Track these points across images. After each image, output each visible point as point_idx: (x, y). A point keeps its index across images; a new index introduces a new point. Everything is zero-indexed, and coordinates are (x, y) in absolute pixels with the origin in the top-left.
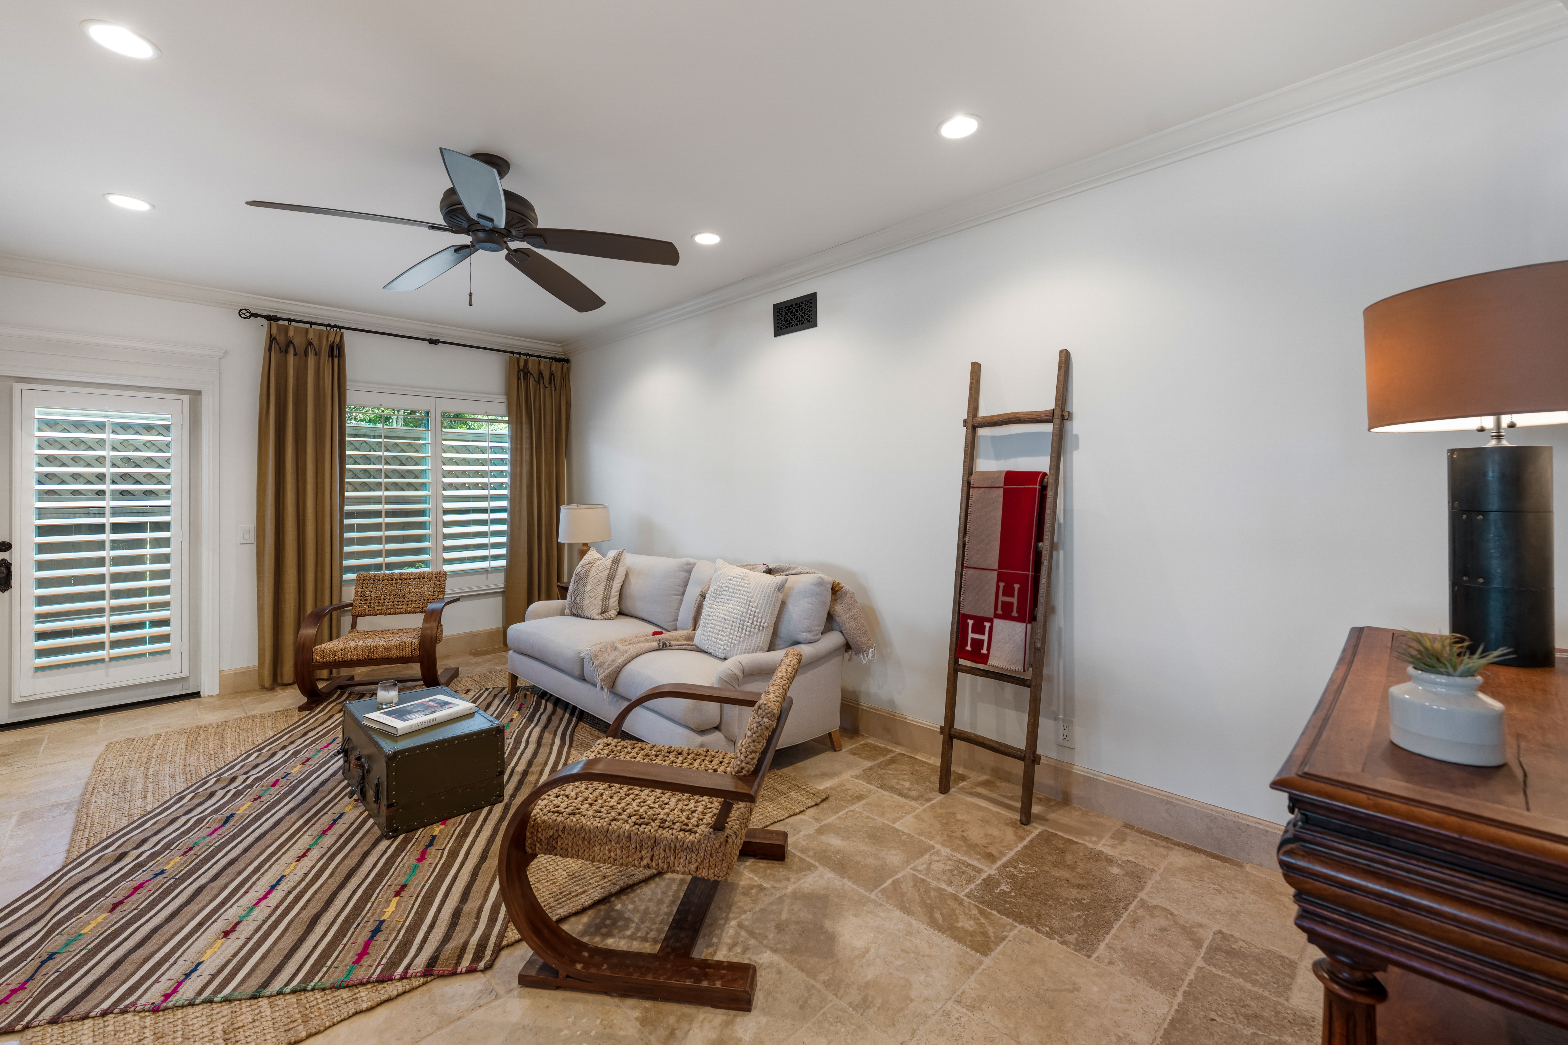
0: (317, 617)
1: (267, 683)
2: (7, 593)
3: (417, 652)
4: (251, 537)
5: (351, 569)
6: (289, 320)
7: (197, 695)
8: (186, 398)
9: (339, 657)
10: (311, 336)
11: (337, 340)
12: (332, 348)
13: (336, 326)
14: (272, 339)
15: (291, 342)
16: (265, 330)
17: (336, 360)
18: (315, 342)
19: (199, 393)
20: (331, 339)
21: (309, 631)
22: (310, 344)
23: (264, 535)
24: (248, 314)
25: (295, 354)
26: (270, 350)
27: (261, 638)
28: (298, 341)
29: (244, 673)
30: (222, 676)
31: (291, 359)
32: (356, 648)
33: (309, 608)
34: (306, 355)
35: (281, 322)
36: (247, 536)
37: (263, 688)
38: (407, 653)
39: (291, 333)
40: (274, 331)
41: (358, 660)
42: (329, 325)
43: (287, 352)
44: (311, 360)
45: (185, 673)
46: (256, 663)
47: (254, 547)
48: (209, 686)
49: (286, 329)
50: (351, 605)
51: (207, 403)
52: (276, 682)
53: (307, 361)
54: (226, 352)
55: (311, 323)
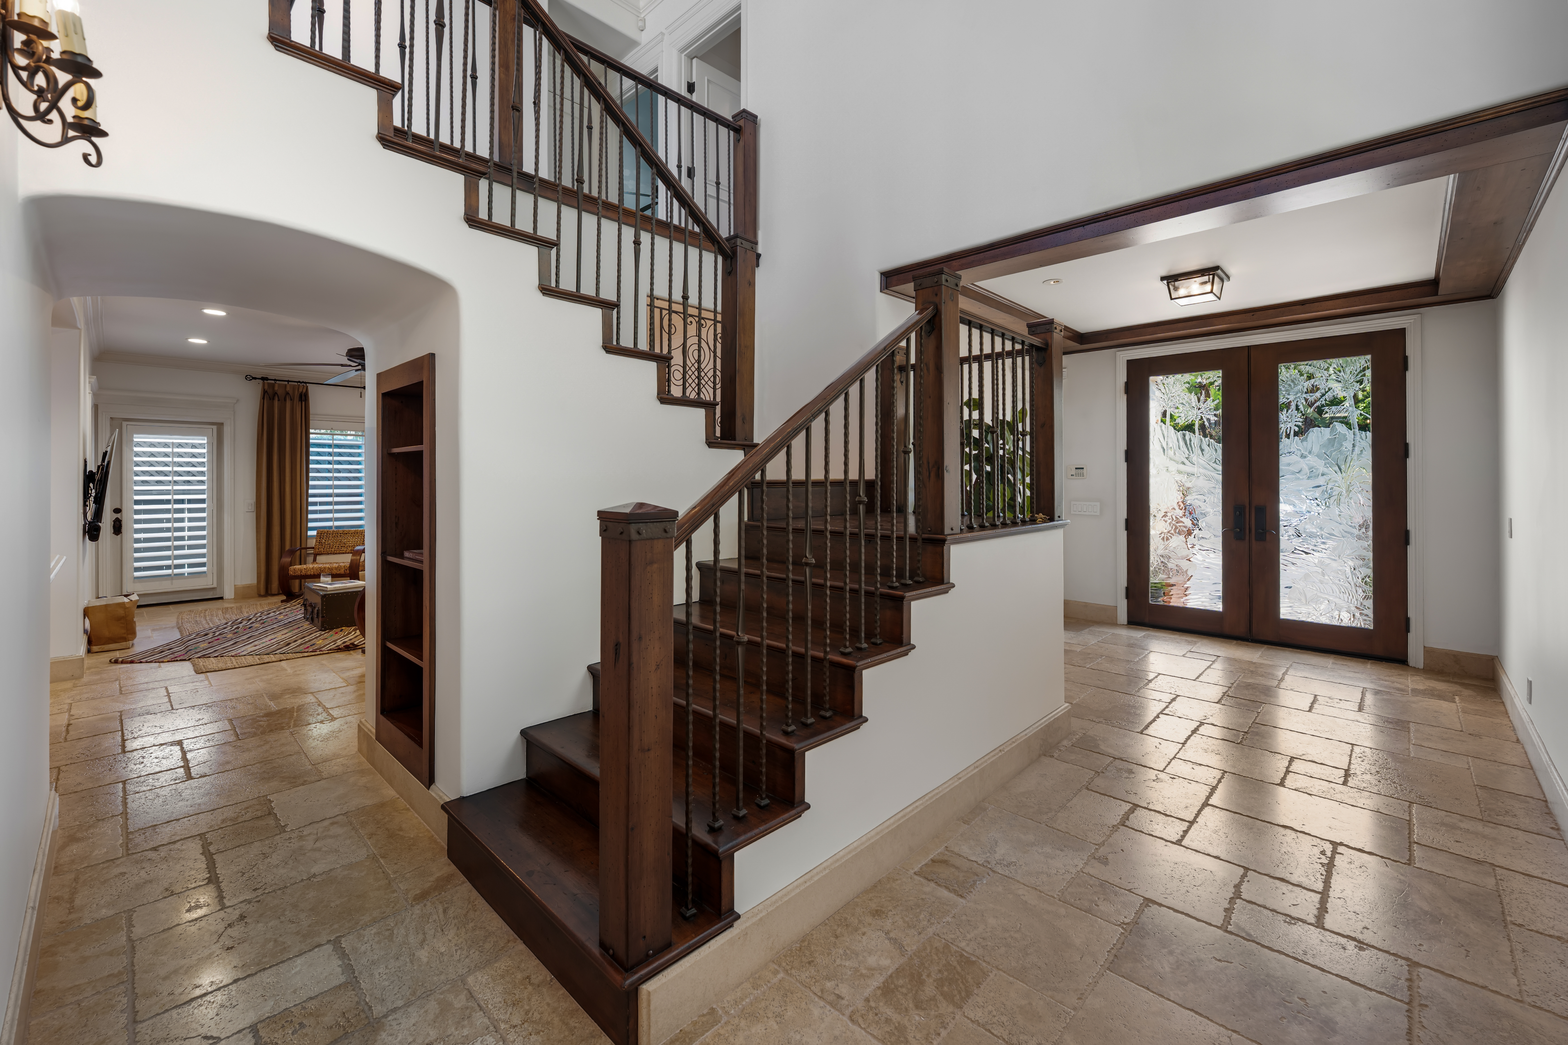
0: (292, 552)
1: (263, 592)
2: (119, 536)
3: (348, 572)
4: (253, 508)
5: (313, 529)
6: (275, 380)
7: (222, 598)
8: (215, 427)
9: (303, 573)
10: (288, 389)
11: (304, 391)
12: (301, 396)
13: (303, 382)
14: (265, 392)
15: (276, 393)
16: (260, 387)
17: (303, 403)
18: (291, 393)
19: (222, 424)
20: (300, 390)
21: (288, 560)
22: (288, 393)
23: (260, 507)
24: (250, 378)
25: (279, 400)
26: (263, 398)
27: (258, 567)
28: (281, 392)
29: (248, 587)
30: (236, 589)
31: (276, 403)
32: (313, 568)
33: (288, 547)
34: (285, 400)
35: (269, 381)
36: (250, 508)
37: (260, 596)
38: (342, 572)
39: (276, 388)
40: (266, 387)
41: (314, 575)
42: (299, 382)
43: (273, 399)
44: (288, 404)
45: (215, 585)
46: (255, 582)
47: (254, 514)
48: (229, 593)
49: (273, 386)
50: (313, 548)
51: (227, 430)
52: (267, 592)
53: (285, 404)
54: (238, 401)
55: (288, 381)
